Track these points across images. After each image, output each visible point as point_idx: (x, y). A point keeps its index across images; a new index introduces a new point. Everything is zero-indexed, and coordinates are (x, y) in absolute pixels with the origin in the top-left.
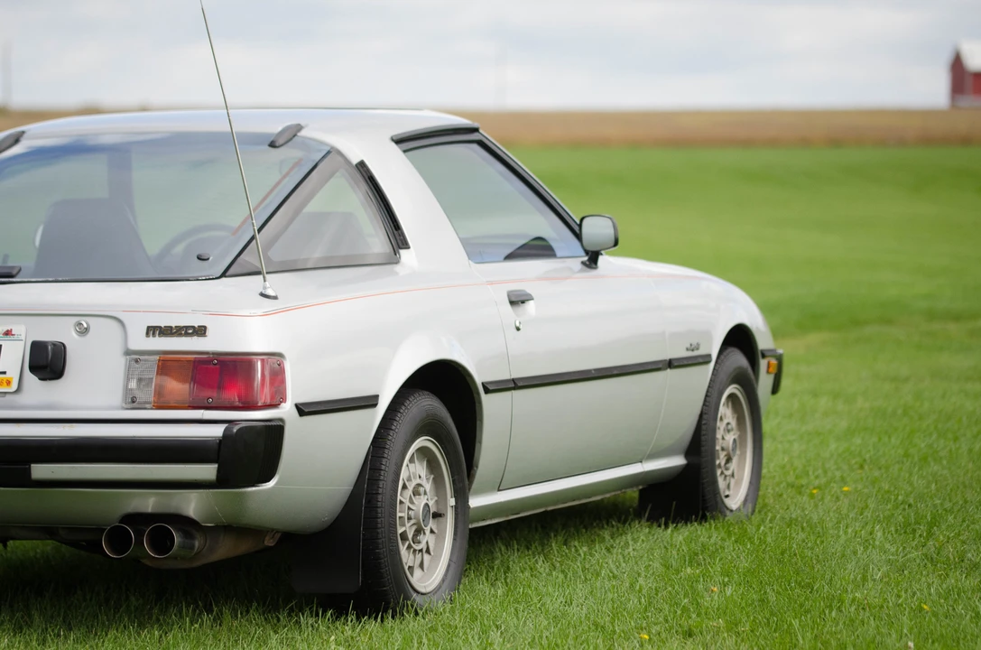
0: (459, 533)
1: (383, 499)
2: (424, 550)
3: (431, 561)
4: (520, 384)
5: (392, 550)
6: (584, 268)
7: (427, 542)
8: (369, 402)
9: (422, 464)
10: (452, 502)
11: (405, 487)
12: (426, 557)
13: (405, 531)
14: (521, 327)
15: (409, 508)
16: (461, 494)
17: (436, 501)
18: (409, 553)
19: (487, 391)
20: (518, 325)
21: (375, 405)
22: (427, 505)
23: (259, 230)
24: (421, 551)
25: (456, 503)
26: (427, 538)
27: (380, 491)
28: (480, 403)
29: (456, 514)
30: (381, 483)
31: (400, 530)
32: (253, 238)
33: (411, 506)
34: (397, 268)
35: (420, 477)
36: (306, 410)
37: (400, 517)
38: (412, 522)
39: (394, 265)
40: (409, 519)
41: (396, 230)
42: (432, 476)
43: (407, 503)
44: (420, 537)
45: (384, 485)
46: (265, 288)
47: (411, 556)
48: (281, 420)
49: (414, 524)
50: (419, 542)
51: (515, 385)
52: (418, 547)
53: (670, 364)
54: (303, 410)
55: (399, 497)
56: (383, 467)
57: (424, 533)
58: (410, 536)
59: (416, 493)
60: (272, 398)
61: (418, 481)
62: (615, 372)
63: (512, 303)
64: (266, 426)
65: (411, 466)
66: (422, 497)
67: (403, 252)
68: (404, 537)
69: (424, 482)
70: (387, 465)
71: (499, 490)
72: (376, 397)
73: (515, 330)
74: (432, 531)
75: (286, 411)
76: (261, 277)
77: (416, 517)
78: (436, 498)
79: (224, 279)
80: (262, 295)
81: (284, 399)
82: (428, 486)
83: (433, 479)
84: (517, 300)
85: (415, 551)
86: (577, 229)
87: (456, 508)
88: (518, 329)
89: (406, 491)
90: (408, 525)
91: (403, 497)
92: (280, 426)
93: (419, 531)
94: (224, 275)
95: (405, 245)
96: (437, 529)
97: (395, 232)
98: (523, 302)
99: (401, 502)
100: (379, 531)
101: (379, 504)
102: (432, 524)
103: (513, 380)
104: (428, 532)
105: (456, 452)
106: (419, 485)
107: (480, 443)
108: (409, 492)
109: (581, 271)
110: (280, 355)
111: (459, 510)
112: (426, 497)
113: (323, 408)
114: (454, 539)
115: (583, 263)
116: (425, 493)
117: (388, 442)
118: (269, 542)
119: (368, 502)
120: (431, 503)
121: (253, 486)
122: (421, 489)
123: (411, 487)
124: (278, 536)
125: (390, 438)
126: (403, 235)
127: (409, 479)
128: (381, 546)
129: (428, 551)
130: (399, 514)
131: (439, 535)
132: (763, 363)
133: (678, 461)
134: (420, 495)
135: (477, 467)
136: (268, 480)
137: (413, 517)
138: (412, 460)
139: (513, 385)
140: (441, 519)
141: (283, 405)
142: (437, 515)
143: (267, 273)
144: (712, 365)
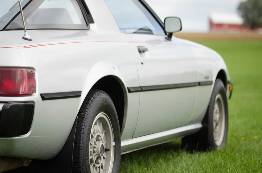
0: (116, 159)
1: (83, 143)
2: (100, 167)
3: (103, 172)
4: (143, 89)
5: (86, 168)
6: (166, 40)
7: (102, 163)
8: (77, 94)
9: (100, 126)
10: (113, 144)
11: (92, 137)
12: (101, 170)
13: (92, 158)
14: (144, 63)
15: (94, 147)
16: (118, 140)
17: (106, 143)
18: (94, 169)
19: (130, 91)
20: (142, 62)
21: (80, 96)
22: (102, 145)
23: (23, 9)
24: (99, 167)
25: (115, 144)
26: (102, 161)
27: (81, 138)
28: (127, 97)
29: (115, 150)
30: (82, 135)
31: (90, 158)
32: (20, 12)
33: (95, 146)
34: (88, 32)
35: (99, 132)
36: (46, 97)
37: (90, 151)
38: (95, 154)
39: (87, 31)
40: (94, 152)
41: (88, 14)
42: (104, 131)
43: (94, 145)
44: (99, 161)
45: (84, 136)
46: (25, 35)
47: (95, 170)
48: (33, 102)
49: (96, 155)
50: (99, 163)
51: (141, 89)
52: (98, 166)
53: (199, 84)
54: (44, 97)
55: (90, 142)
56: (83, 127)
57: (101, 159)
58: (94, 161)
59: (97, 139)
60: (29, 90)
61: (98, 134)
62: (180, 86)
63: (140, 52)
64: (25, 105)
65: (95, 126)
66: (100, 141)
67: (91, 25)
68: (92, 161)
69: (101, 135)
70: (85, 126)
71: (132, 138)
72: (80, 92)
73: (141, 64)
74: (104, 158)
75: (35, 97)
76: (24, 31)
77: (98, 151)
78: (106, 142)
79: (4, 31)
80: (24, 38)
81: (34, 91)
82: (102, 136)
83: (105, 133)
84: (141, 51)
85: (96, 167)
86: (163, 25)
87: (115, 146)
88: (142, 64)
89: (93, 139)
90: (93, 155)
91: (92, 141)
92: (33, 105)
93: (98, 158)
94: (4, 29)
95: (92, 21)
96: (107, 157)
97: (88, 15)
98: (144, 52)
99: (91, 144)
100: (81, 158)
101: (81, 145)
102: (104, 154)
103: (140, 87)
104: (102, 158)
105: (116, 120)
106: (99, 136)
107: (126, 116)
108: (94, 139)
109: (165, 41)
110: (33, 68)
111: (116, 148)
112: (102, 141)
113: (54, 96)
114: (114, 162)
115: (166, 38)
116: (101, 140)
117: (85, 115)
118: (26, 164)
119: (76, 143)
120: (104, 144)
121: (18, 136)
122: (100, 138)
123: (95, 137)
124: (30, 161)
125: (86, 112)
126: (91, 16)
127: (94, 133)
128: (81, 166)
129: (102, 167)
130: (90, 150)
131: (107, 160)
132: (228, 86)
133: (198, 126)
134: (99, 140)
135: (124, 127)
136: (26, 133)
137: (96, 151)
138: (95, 124)
139: (140, 89)
140: (108, 152)
141: (34, 94)
142: (107, 150)
143: (27, 29)
144: (213, 86)
